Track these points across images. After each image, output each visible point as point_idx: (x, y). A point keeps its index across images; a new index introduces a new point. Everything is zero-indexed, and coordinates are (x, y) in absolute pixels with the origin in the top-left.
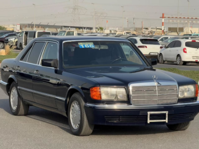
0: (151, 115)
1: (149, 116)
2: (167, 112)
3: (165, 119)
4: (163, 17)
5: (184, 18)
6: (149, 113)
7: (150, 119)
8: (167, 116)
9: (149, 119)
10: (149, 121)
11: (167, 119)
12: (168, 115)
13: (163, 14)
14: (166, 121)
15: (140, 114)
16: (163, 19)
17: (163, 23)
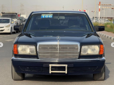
0: (52, 67)
1: (50, 68)
2: (66, 66)
3: (65, 70)
6: (50, 65)
7: (52, 70)
8: (66, 68)
9: (50, 70)
10: (50, 72)
11: (66, 70)
12: (68, 67)
14: (66, 72)
15: (44, 66)
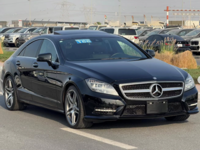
4: (167, 10)
5: (186, 11)
13: (168, 7)
16: (168, 12)
17: (167, 16)
